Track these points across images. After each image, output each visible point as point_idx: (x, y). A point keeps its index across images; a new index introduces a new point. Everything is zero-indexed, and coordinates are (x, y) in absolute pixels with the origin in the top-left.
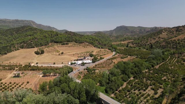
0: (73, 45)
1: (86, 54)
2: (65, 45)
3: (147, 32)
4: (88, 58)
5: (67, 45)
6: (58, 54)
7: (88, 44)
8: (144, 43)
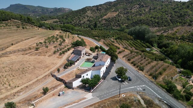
4: (83, 52)
7: (20, 21)
8: (77, 22)
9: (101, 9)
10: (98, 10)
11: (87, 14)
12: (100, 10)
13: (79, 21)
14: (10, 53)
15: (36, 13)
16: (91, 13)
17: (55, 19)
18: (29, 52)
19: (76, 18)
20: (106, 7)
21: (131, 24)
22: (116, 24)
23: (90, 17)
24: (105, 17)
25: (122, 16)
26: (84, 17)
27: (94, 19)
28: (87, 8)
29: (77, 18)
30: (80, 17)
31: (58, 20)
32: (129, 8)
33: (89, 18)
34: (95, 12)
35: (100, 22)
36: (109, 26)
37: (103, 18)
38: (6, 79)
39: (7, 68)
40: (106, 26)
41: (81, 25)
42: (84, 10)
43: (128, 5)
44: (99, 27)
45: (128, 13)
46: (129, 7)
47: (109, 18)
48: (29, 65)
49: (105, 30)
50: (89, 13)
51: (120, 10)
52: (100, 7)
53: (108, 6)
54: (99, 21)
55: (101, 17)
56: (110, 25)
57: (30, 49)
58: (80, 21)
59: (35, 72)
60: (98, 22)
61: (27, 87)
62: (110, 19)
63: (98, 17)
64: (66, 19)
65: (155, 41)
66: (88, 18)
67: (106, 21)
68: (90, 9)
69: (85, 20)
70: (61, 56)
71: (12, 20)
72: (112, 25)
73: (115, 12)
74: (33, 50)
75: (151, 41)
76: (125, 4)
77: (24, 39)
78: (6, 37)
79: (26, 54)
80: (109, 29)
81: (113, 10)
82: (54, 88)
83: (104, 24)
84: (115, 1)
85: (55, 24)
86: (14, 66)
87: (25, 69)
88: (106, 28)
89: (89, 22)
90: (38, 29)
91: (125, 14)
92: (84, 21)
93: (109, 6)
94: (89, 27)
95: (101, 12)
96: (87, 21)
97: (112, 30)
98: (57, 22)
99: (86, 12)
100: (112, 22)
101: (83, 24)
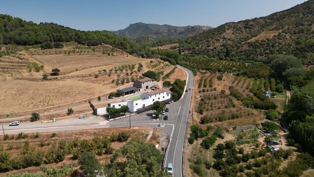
0: (77, 50)
1: (129, 72)
2: (54, 50)
3: (180, 33)
4: (146, 84)
5: (57, 50)
6: (39, 75)
7: (111, 47)
8: (204, 48)
9: (252, 25)
10: (247, 28)
11: (224, 34)
12: (250, 28)
13: (206, 45)
14: (69, 77)
15: (159, 35)
16: (233, 33)
17: (175, 43)
18: (87, 78)
19: (203, 42)
20: (264, 23)
21: (292, 51)
22: (268, 51)
24: (253, 40)
25: (288, 37)
26: (217, 40)
27: (233, 43)
28: (228, 24)
29: (205, 41)
30: (210, 39)
31: (177, 45)
32: (306, 23)
33: (226, 42)
34: (240, 32)
35: (238, 48)
38: (49, 98)
39: (56, 90)
40: (247, 54)
41: (208, 52)
42: (222, 29)
43: (308, 17)
44: (233, 56)
45: (302, 31)
46: (306, 21)
47: (257, 41)
48: (76, 90)
49: (241, 60)
50: (229, 34)
51: (286, 28)
52: (252, 23)
53: (269, 21)
54: (237, 46)
55: (248, 38)
56: (254, 52)
57: (90, 75)
58: (208, 47)
59: (76, 97)
60: (235, 48)
61: (59, 106)
62: (257, 43)
63: (242, 39)
64: (190, 43)
65: (297, 81)
66: (225, 42)
67: (249, 46)
68: (233, 26)
69: (217, 44)
70: (117, 86)
71: (103, 45)
72: (259, 53)
73: (275, 31)
74: (93, 77)
75: (290, 81)
76: (301, 15)
77: (94, 66)
78: (78, 63)
79: (83, 80)
81: (274, 27)
82: (80, 112)
83: (245, 51)
84: (284, 11)
85: (172, 50)
86: (63, 89)
87: (70, 93)
88: (243, 57)
90: (127, 56)
91: (295, 33)
92: (215, 46)
93: (271, 19)
94: (218, 55)
95: (252, 30)
96: (221, 46)
97: (253, 61)
98: (176, 48)
99: (225, 31)
100: (260, 48)
101: (212, 50)
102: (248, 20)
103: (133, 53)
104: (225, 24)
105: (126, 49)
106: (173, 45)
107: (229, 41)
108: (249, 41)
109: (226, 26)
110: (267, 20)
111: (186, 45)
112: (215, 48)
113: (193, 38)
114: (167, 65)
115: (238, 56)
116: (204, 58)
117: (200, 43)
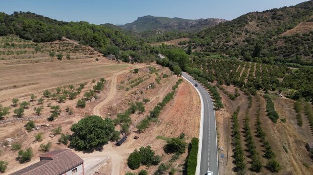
3: (191, 27)
7: (76, 43)
8: (221, 43)
9: (282, 15)
10: (275, 18)
11: (247, 26)
12: (279, 19)
13: (224, 40)
15: (169, 29)
16: (257, 25)
17: (185, 37)
19: (220, 36)
20: (296, 13)
23: (253, 33)
24: (288, 33)
26: (238, 33)
27: (260, 38)
28: (250, 15)
29: (222, 35)
30: (229, 33)
31: (187, 40)
33: (250, 35)
34: (266, 24)
35: (270, 44)
36: (293, 53)
37: (283, 35)
40: (284, 52)
41: (227, 49)
42: (242, 20)
44: (264, 55)
47: (297, 35)
49: (279, 63)
50: (252, 26)
52: (280, 13)
53: (302, 11)
54: (268, 41)
55: (279, 32)
56: (295, 50)
58: (227, 42)
60: (266, 44)
62: (298, 38)
63: (271, 32)
64: (203, 38)
66: (248, 36)
67: (286, 42)
68: (257, 17)
69: (239, 39)
71: (63, 40)
72: (302, 51)
80: (291, 62)
83: (281, 48)
85: (181, 46)
88: (282, 59)
89: (246, 43)
90: (98, 59)
92: (236, 41)
93: (305, 8)
94: (242, 54)
95: (282, 22)
96: (244, 41)
97: (298, 65)
98: (185, 44)
99: (247, 23)
100: (302, 44)
101: (233, 47)
102: (276, 9)
103: (109, 54)
104: (247, 14)
105: (101, 46)
106: (183, 40)
107: (253, 35)
108: (282, 34)
109: (248, 17)
110: (300, 9)
111: (198, 40)
112: (236, 44)
113: (207, 32)
114: (165, 76)
115: (272, 56)
116: (223, 57)
117: (217, 37)
